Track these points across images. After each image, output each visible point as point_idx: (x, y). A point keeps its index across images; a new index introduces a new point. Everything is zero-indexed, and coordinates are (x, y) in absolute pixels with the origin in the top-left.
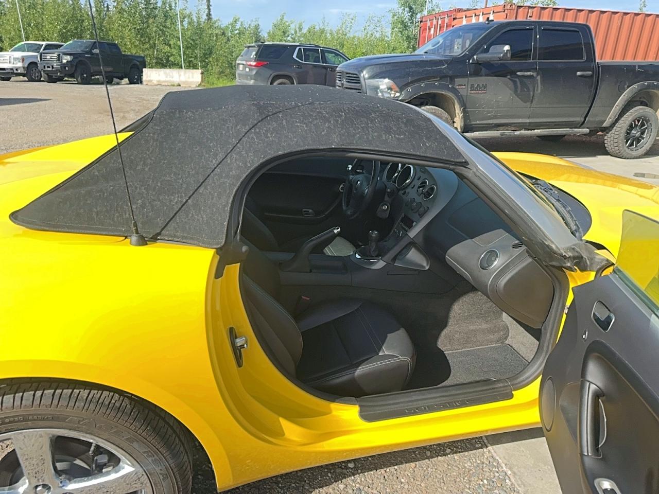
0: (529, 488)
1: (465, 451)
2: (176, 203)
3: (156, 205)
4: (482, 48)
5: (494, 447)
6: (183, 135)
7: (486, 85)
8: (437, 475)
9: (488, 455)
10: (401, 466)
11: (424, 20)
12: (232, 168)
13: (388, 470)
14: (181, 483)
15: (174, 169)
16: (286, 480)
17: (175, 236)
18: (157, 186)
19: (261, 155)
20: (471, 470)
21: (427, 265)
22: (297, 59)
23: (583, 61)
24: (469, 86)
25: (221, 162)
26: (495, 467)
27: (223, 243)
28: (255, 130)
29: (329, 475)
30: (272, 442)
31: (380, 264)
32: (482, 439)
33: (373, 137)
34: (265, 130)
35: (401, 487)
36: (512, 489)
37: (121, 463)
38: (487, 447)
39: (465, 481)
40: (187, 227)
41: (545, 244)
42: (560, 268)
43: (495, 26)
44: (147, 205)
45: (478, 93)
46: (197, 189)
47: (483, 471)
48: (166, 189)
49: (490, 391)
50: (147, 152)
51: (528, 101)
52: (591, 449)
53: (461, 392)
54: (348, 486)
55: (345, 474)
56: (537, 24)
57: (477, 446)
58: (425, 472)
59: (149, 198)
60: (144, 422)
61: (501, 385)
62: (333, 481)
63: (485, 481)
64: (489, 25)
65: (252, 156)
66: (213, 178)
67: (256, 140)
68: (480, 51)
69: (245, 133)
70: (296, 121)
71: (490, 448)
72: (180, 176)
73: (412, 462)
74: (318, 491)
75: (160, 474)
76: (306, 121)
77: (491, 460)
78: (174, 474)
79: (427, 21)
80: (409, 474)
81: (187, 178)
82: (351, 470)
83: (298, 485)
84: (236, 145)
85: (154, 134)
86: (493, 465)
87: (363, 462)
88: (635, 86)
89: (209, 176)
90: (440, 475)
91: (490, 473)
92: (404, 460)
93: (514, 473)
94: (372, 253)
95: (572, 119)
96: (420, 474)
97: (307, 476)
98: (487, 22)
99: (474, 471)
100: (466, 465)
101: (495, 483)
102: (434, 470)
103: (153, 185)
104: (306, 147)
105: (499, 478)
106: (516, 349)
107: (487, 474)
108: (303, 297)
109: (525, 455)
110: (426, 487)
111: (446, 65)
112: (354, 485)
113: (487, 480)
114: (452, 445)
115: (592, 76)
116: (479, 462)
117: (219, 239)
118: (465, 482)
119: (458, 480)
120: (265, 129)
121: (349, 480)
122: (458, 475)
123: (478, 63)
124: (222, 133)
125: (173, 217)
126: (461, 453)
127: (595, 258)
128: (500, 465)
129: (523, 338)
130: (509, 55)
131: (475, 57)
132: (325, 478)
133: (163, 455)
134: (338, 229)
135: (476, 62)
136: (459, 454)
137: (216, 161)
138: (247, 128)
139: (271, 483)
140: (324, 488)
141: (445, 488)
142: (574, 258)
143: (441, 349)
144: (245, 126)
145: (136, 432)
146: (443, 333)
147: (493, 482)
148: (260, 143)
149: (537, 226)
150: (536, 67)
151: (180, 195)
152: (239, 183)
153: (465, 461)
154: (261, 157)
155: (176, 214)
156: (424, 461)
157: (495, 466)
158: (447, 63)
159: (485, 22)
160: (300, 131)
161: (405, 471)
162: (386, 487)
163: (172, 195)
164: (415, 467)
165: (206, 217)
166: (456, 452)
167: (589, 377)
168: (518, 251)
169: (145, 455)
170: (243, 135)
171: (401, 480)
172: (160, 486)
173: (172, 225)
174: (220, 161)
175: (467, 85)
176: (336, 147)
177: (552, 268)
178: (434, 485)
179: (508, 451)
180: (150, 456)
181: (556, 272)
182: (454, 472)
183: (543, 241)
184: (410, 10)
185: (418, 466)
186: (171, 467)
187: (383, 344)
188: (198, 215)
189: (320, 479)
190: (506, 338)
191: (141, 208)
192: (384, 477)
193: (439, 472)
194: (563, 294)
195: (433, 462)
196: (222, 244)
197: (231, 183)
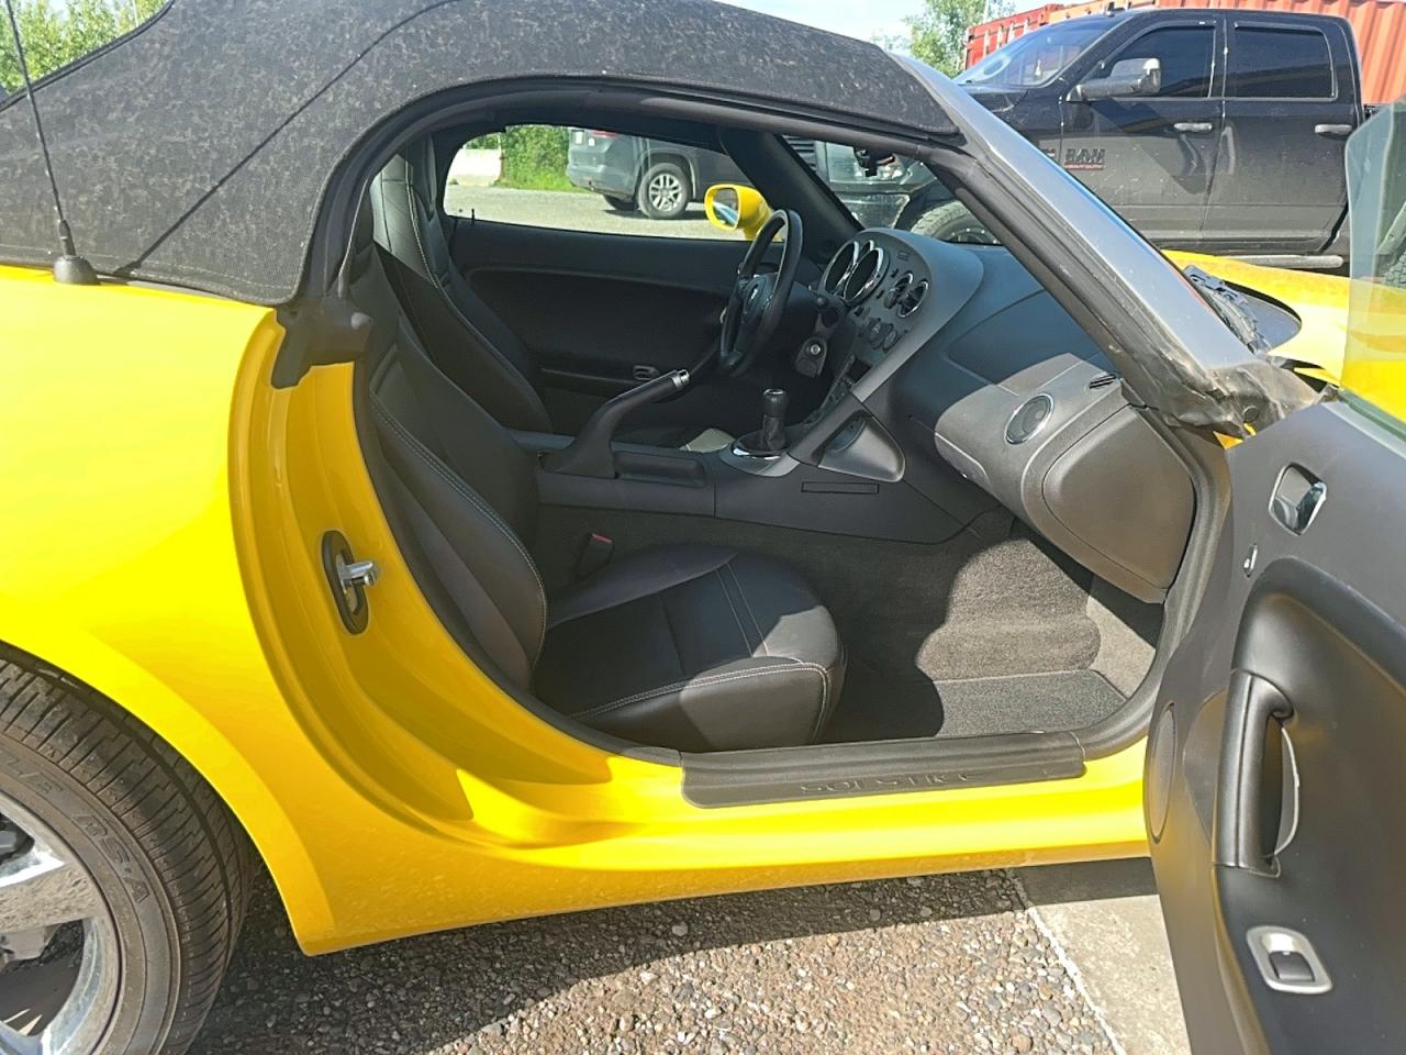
0: (1122, 1009)
1: (969, 914)
2: (188, 193)
3: (137, 197)
4: (1096, 67)
5: (1041, 907)
6: (234, 46)
7: (1103, 151)
8: (889, 965)
9: (1025, 927)
10: (802, 939)
11: (976, 35)
12: (335, 114)
13: (769, 947)
14: (187, 911)
15: (196, 119)
16: (514, 955)
17: (175, 272)
18: (149, 154)
19: (412, 83)
20: (977, 959)
21: (900, 469)
23: (1330, 100)
24: (1065, 153)
25: (310, 101)
26: (1040, 955)
27: (294, 292)
28: (406, 29)
29: (622, 949)
30: (435, 829)
31: (784, 466)
32: (1014, 889)
33: (713, 58)
34: (432, 30)
35: (795, 987)
36: (1076, 1008)
37: (34, 850)
38: (1025, 909)
39: (958, 982)
40: (208, 250)
41: (1166, 359)
42: (1209, 430)
43: (1128, 20)
44: (116, 195)
45: (1084, 169)
46: (242, 163)
47: (1008, 963)
48: (167, 162)
49: (1026, 756)
50: (139, 81)
51: (1200, 190)
52: (1246, 849)
53: (950, 753)
54: (664, 976)
55: (660, 949)
56: (1224, 15)
57: (1000, 904)
58: (859, 956)
59: (123, 180)
60: (80, 740)
61: (1057, 744)
62: (627, 963)
63: (1010, 987)
64: (1113, 19)
65: (388, 86)
66: (286, 136)
67: (404, 51)
68: (1090, 73)
69: (379, 36)
70: (516, 14)
71: (1032, 911)
72: (207, 135)
73: (830, 932)
74: (586, 983)
75: (127, 881)
76: (542, 16)
77: (1032, 938)
78: (164, 885)
79: (983, 36)
80: (820, 960)
81: (223, 136)
82: (676, 942)
83: (540, 967)
84: (354, 63)
85: (163, 45)
86: (1035, 949)
87: (710, 924)
89: (276, 132)
90: (898, 966)
91: (1025, 968)
92: (812, 927)
93: (1086, 972)
94: (769, 443)
95: (1302, 234)
96: (846, 959)
97: (567, 950)
98: (1109, 13)
99: (985, 961)
100: (966, 947)
101: (1034, 992)
102: (884, 953)
103: (139, 154)
104: (533, 71)
105: (1047, 980)
106: (1113, 682)
107: (1018, 970)
108: (595, 536)
109: (1118, 932)
110: (858, 992)
111: (1012, 106)
112: (678, 975)
113: (1015, 983)
114: (939, 899)
116: (999, 941)
117: (285, 283)
118: (960, 986)
119: (942, 979)
120: (433, 27)
121: (668, 965)
122: (943, 969)
123: (1084, 102)
124: (326, 39)
125: (176, 227)
126: (958, 920)
127: (1301, 403)
128: (1052, 951)
129: (1133, 653)
130: (1155, 81)
131: (1079, 87)
132: (609, 955)
133: (131, 832)
134: (682, 374)
135: (1081, 100)
136: (951, 921)
137: (300, 99)
138: (389, 25)
139: (476, 959)
140: (604, 979)
141: (906, 997)
142: (1244, 399)
143: (927, 673)
144: (384, 21)
145: (57, 764)
146: (934, 637)
147: (1030, 990)
148: (415, 58)
149: (1145, 309)
150: (1219, 111)
151: (198, 175)
152: (347, 148)
153: (967, 939)
154: (410, 89)
155: (182, 220)
156: (861, 933)
157: (1039, 953)
158: (1012, 100)
159: (1104, 14)
160: (522, 34)
161: (812, 951)
162: (756, 986)
163: (179, 175)
164: (837, 944)
165: (257, 230)
166: (945, 917)
167: (1253, 664)
168: (1099, 394)
169: (84, 827)
170: (376, 39)
171: (796, 971)
172: (129, 913)
173: (172, 244)
174: (309, 98)
175: (1057, 150)
176: (613, 74)
177: (1186, 433)
178: (877, 988)
179: (1077, 921)
180: (97, 832)
181: (1196, 440)
182: (932, 961)
183: (1161, 354)
184: (952, 18)
185: (844, 943)
186: (154, 866)
187: (765, 637)
188: (237, 223)
189: (597, 956)
190: (1092, 657)
191: (100, 204)
192: (757, 962)
193: (895, 958)
194: (1217, 506)
195: (885, 936)
196: (290, 296)
197: (328, 147)
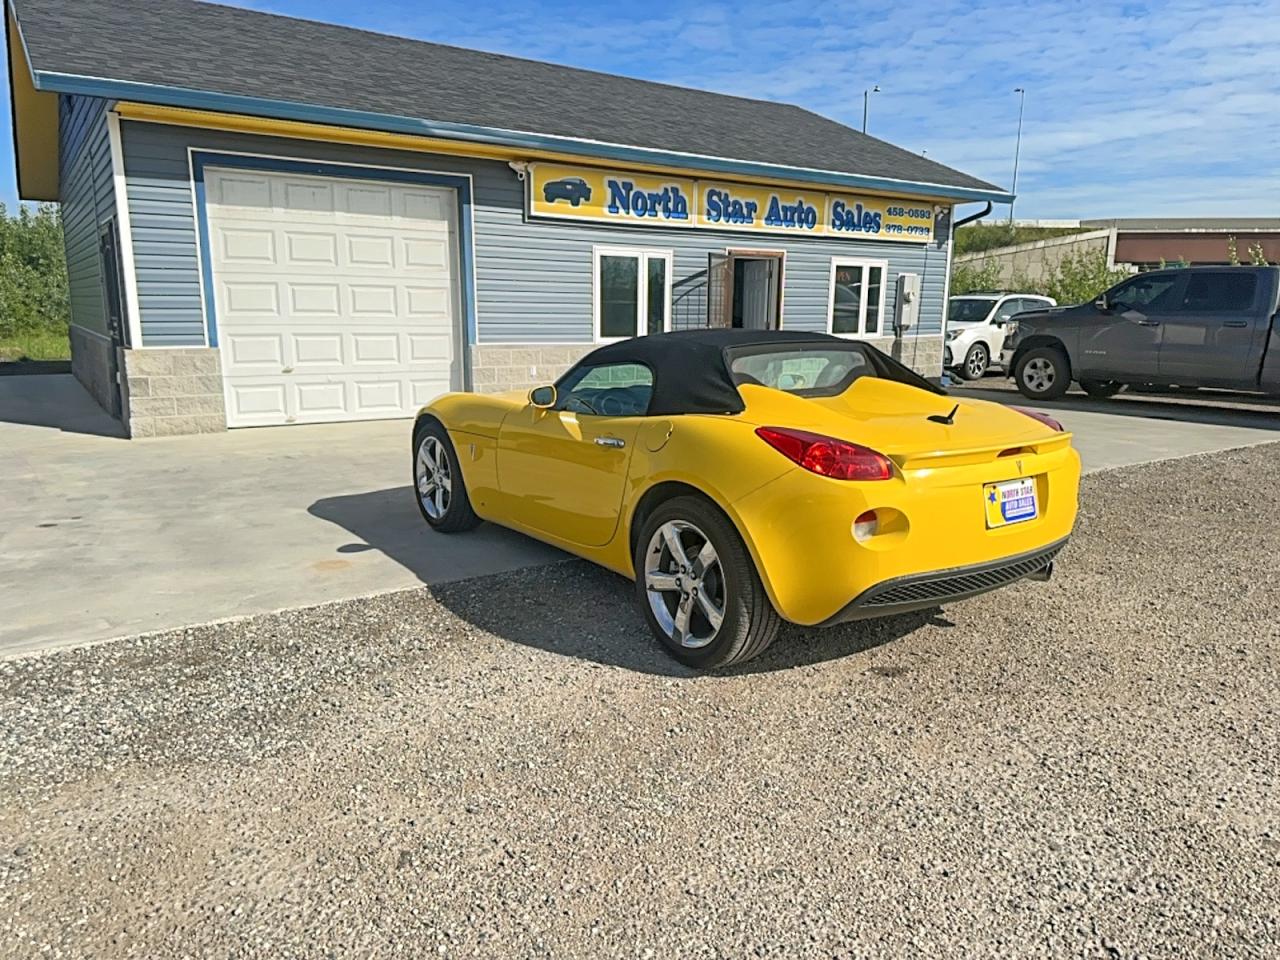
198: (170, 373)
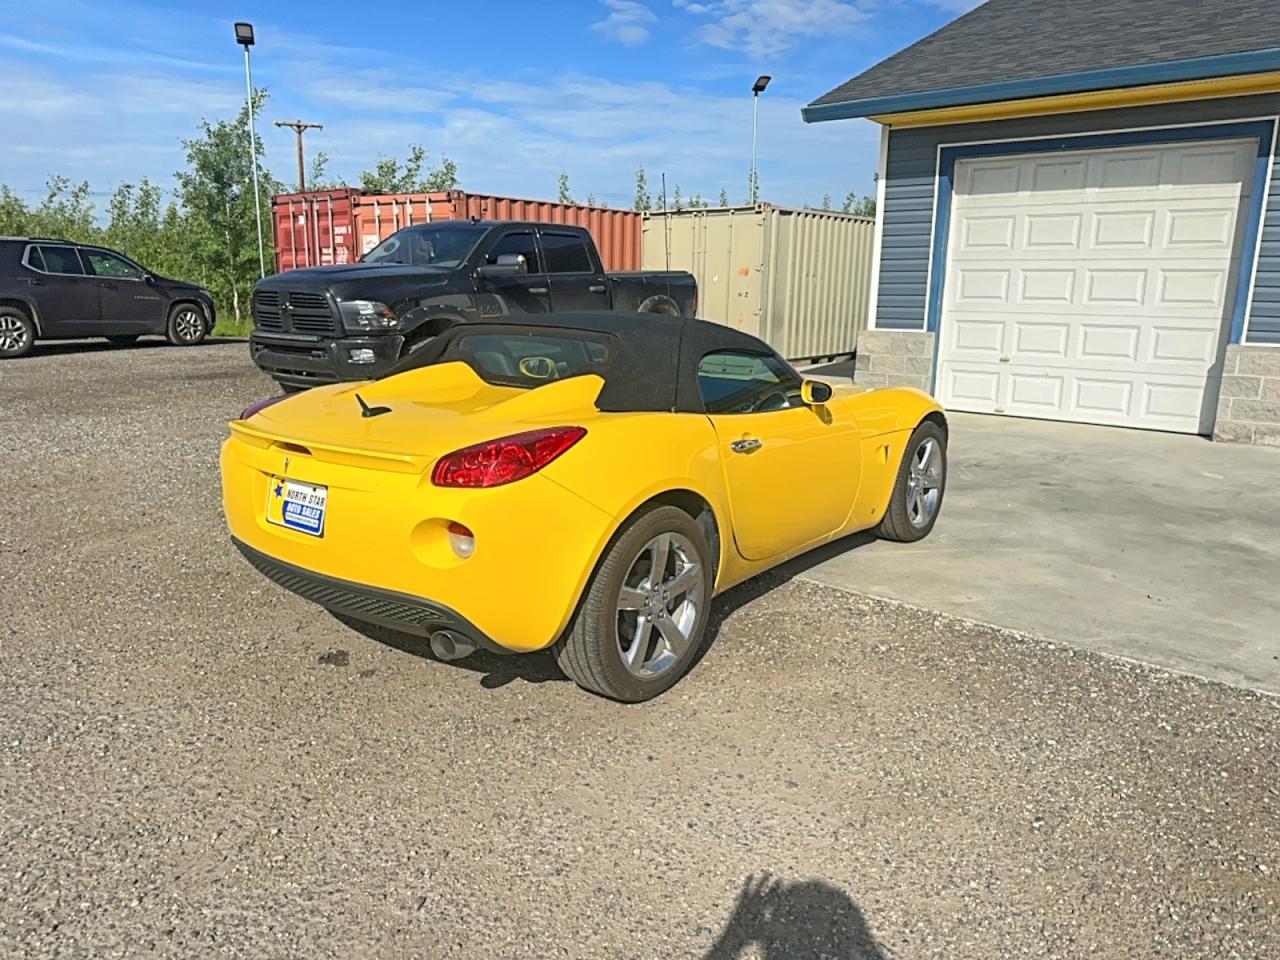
4: (483, 257)
11: (279, 202)
22: (30, 267)
23: (591, 273)
24: (481, 308)
43: (489, 229)
64: (476, 227)
68: (481, 261)
79: (287, 204)
88: (647, 302)
111: (447, 281)
115: (604, 292)
117: (702, 408)
123: (483, 278)
131: (479, 269)
135: (481, 276)
150: (547, 281)
196: (705, 411)
198: (887, 353)
